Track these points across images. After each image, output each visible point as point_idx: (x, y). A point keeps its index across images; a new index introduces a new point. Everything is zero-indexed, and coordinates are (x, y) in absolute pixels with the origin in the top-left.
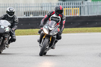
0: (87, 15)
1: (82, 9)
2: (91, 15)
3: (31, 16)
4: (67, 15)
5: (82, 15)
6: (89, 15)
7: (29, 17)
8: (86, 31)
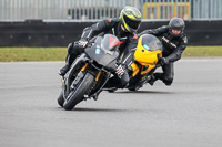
0: (207, 19)
1: (196, 6)
2: (215, 19)
3: (84, 19)
4: (162, 17)
5: (195, 19)
6: (212, 19)
7: (79, 21)
8: (203, 55)
